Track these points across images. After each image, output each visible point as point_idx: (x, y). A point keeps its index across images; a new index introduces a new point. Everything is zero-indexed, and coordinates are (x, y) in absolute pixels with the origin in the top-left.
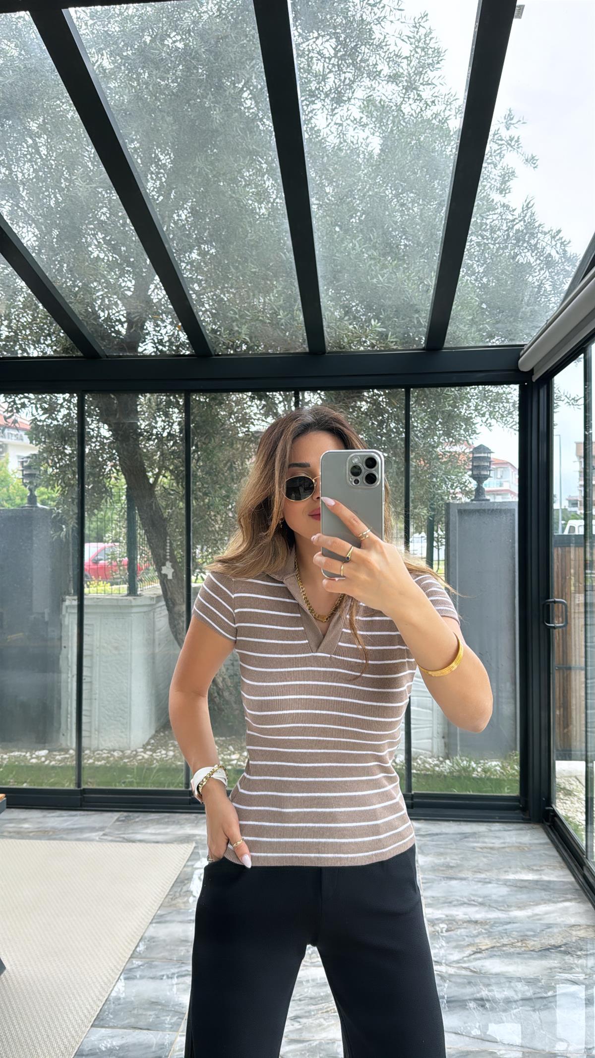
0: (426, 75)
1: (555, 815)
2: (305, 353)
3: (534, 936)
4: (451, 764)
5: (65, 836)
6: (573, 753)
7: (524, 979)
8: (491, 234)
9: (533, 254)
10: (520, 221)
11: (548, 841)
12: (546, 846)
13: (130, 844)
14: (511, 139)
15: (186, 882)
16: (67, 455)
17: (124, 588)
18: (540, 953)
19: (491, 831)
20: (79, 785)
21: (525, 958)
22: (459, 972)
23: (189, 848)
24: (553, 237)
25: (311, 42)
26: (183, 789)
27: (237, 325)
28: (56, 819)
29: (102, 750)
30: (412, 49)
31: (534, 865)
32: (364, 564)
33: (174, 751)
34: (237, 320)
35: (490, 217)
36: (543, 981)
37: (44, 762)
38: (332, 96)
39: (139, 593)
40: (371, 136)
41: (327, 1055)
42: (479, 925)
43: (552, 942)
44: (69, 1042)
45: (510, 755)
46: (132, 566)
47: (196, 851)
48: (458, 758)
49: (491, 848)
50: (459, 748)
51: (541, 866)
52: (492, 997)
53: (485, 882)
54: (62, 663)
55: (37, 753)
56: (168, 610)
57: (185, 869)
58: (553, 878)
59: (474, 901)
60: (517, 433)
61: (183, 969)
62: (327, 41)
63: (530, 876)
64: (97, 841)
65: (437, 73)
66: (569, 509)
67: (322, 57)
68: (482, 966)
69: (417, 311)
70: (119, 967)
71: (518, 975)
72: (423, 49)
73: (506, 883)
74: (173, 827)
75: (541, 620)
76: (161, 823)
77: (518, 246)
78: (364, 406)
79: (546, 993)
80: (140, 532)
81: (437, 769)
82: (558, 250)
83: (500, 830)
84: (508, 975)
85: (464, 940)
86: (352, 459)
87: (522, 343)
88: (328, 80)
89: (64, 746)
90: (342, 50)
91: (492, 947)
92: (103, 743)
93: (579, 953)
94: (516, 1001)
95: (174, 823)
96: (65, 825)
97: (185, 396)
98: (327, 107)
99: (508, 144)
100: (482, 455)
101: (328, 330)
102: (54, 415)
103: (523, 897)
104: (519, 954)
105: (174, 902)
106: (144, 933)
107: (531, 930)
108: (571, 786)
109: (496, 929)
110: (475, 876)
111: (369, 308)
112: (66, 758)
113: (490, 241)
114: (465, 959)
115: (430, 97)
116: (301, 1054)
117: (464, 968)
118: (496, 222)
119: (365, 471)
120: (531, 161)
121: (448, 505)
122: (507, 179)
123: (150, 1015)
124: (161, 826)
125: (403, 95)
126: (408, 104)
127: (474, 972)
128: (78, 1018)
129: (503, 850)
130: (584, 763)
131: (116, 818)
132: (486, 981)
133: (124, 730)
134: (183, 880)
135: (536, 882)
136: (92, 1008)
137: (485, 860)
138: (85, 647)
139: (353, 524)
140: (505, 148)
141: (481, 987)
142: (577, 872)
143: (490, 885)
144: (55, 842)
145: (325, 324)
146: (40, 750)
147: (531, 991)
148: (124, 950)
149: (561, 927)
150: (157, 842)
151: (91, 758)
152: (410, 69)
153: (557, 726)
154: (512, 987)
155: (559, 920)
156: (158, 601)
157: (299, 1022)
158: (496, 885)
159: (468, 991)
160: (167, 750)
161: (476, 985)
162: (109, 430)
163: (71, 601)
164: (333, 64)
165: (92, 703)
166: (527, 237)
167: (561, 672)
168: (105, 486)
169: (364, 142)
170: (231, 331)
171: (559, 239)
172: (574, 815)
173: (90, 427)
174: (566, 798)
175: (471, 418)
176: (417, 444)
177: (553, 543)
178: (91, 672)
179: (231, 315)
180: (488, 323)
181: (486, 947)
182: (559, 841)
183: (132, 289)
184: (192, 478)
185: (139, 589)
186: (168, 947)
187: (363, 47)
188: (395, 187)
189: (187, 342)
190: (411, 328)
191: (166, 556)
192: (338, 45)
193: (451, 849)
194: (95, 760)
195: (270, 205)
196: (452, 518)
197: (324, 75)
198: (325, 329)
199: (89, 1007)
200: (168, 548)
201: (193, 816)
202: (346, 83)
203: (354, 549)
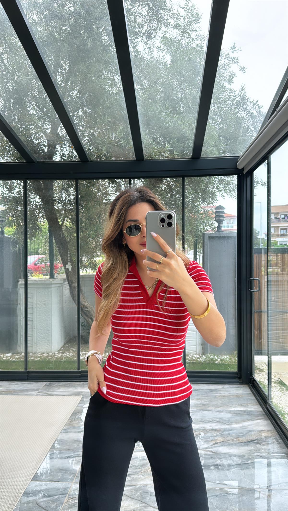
0: (193, 26)
1: (254, 380)
2: (134, 160)
3: (243, 436)
4: (205, 358)
5: (20, 393)
6: (263, 352)
7: (237, 455)
8: (224, 103)
9: (245, 113)
10: (239, 96)
11: (251, 392)
12: (250, 395)
13: (51, 396)
14: (234, 58)
15: (78, 414)
16: (19, 211)
17: (48, 277)
18: (245, 443)
19: (223, 388)
20: (26, 369)
21: (238, 446)
22: (206, 453)
23: (80, 398)
24: (254, 104)
25: (136, 8)
26: (76, 370)
27: (101, 147)
28: (16, 385)
29: (38, 353)
31: (244, 404)
32: (168, 265)
33: (72, 353)
34: (100, 144)
35: (224, 95)
36: (246, 456)
37: (10, 359)
38: (146, 35)
39: (55, 278)
41: (143, 492)
42: (217, 432)
43: (251, 438)
44: (20, 487)
45: (234, 353)
46: (52, 267)
47: (83, 399)
48: (208, 354)
49: (224, 396)
50: (209, 350)
51: (247, 404)
52: (222, 464)
53: (220, 412)
54: (18, 312)
55: (6, 355)
56: (69, 285)
57: (77, 408)
58: (253, 410)
59: (215, 420)
60: (236, 200)
61: (76, 454)
62: (144, 7)
63: (242, 409)
64: (35, 395)
65: (198, 25)
67: (141, 16)
68: (218, 450)
69: (188, 140)
71: (234, 453)
72: (191, 14)
73: (230, 412)
74: (72, 388)
75: (247, 288)
77: (238, 108)
78: (164, 187)
79: (247, 461)
80: (56, 248)
81: (198, 360)
82: (257, 110)
83: (228, 388)
84: (230, 454)
85: (209, 438)
86: (161, 215)
87: (238, 155)
88: (144, 27)
89: (19, 351)
90: (151, 12)
91: (223, 441)
92: (38, 350)
93: (263, 443)
94: (233, 466)
95: (72, 386)
96: (19, 388)
97: (76, 181)
98: (144, 40)
99: (233, 60)
100: (220, 210)
101: (145, 149)
102: (12, 191)
103: (238, 418)
104: (235, 444)
105: (71, 423)
106: (57, 437)
107: (242, 433)
108: (263, 367)
109: (224, 433)
110: (216, 409)
111: (165, 138)
112: (20, 357)
113: (224, 106)
114: (210, 447)
115: (195, 36)
116: (131, 491)
117: (209, 451)
118: (227, 97)
119: (167, 221)
120: (243, 69)
121: (204, 234)
122: (232, 77)
123: (59, 475)
124: (66, 388)
125: (181, 35)
126: (184, 40)
127: (214, 453)
128: (25, 477)
129: (229, 397)
130: (267, 356)
131: (44, 385)
132: (219, 456)
133: (48, 343)
134: (76, 413)
135: (245, 411)
136: (32, 472)
137: (220, 402)
138: (28, 303)
139: (164, 246)
140: (231, 62)
141: (217, 459)
142: (264, 406)
143: (222, 413)
144: (15, 396)
145: (143, 146)
146: (8, 353)
147: (240, 461)
148: (48, 446)
149: (255, 432)
150: (64, 395)
151: (33, 357)
152: (184, 23)
153: (256, 338)
154: (232, 459)
155: (255, 428)
156: (64, 282)
157: (130, 477)
158: (226, 413)
159: (211, 461)
160: (69, 353)
161: (214, 458)
162: (39, 198)
163: (22, 282)
164: (147, 19)
165: (32, 331)
166: (242, 104)
167: (258, 314)
168: (38, 226)
169: (162, 58)
170: (98, 149)
171: (257, 105)
172: (263, 381)
173: (31, 197)
174: (260, 373)
175: (215, 192)
176: (188, 205)
177: (253, 251)
178: (32, 316)
179: (98, 141)
180: (222, 146)
181: (220, 441)
182: (256, 392)
183: (50, 129)
184: (79, 221)
185: (55, 276)
186: (69, 444)
187: (161, 11)
188: (177, 80)
189: (77, 155)
190: (185, 148)
191: (68, 259)
192: (149, 10)
193: (204, 396)
194: (34, 358)
195: (117, 88)
196: (205, 240)
197: (142, 25)
198: (143, 148)
199: (30, 472)
200: (69, 256)
201: (81, 383)
202: (153, 29)
203: (164, 258)
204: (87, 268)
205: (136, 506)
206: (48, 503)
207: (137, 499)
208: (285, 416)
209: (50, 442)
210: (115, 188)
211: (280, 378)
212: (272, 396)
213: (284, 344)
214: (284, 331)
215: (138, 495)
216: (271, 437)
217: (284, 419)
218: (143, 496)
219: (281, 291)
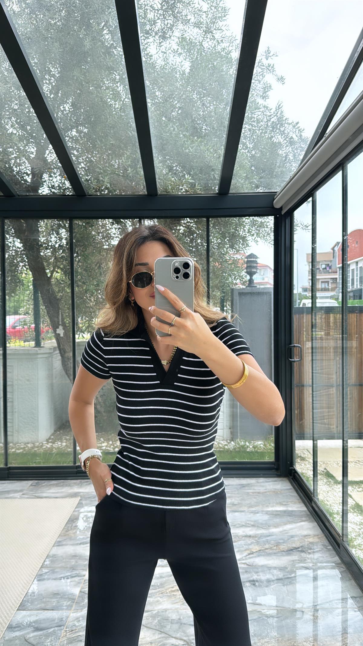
0: (217, 24)
1: (296, 472)
2: (145, 195)
3: (283, 543)
4: (234, 444)
6: (305, 435)
7: (278, 568)
8: (257, 124)
9: (282, 137)
10: (275, 116)
11: (291, 487)
12: (290, 490)
13: (40, 499)
14: (269, 66)
15: (75, 520)
17: (33, 343)
18: (287, 552)
19: (258, 482)
20: (6, 464)
21: (278, 556)
23: (77, 500)
24: (294, 127)
26: (72, 465)
27: (102, 177)
29: (20, 443)
30: (209, 7)
31: (283, 502)
32: (182, 327)
33: (66, 442)
34: (101, 173)
35: (257, 113)
36: (289, 568)
38: (160, 34)
39: (42, 345)
40: (184, 61)
41: (162, 619)
42: (252, 538)
43: (294, 546)
44: (3, 620)
45: (269, 438)
46: (37, 330)
47: (81, 502)
48: (238, 440)
49: (259, 493)
50: (239, 434)
51: (287, 502)
52: (259, 579)
53: (255, 513)
56: (61, 356)
57: (74, 513)
58: (294, 509)
59: (248, 524)
60: (273, 246)
61: (74, 573)
63: (282, 508)
64: (19, 498)
65: (224, 23)
66: (303, 293)
67: (153, 9)
68: (254, 562)
69: (213, 170)
70: (34, 574)
71: (274, 565)
72: (215, 8)
73: (267, 513)
74: (66, 488)
75: (287, 357)
76: (60, 486)
77: (274, 132)
78: (182, 229)
79: (290, 575)
80: (42, 307)
81: (226, 447)
82: (297, 134)
83: (263, 482)
84: (270, 566)
85: (243, 547)
86: (174, 263)
87: (276, 191)
88: (157, 24)
90: (165, 5)
91: (260, 550)
92: (21, 439)
93: (309, 551)
94: (273, 581)
95: (66, 485)
97: (70, 221)
98: (157, 41)
99: (267, 68)
100: (252, 259)
101: (159, 181)
103: (277, 520)
104: (275, 553)
105: (67, 533)
106: (49, 552)
107: (282, 539)
108: (305, 455)
109: (261, 540)
110: (249, 510)
111: (183, 167)
113: (256, 128)
114: (244, 558)
115: (220, 38)
116: (147, 619)
117: (243, 563)
118: (260, 117)
119: (183, 271)
120: (281, 79)
121: (232, 290)
122: (266, 90)
123: (54, 601)
124: (59, 488)
125: (203, 36)
126: (206, 42)
127: (249, 565)
128: (8, 606)
129: (265, 494)
130: (312, 441)
131: (30, 484)
132: (256, 570)
133: (34, 431)
134: (72, 521)
135: (285, 511)
136: (17, 599)
137: (255, 500)
138: (8, 380)
139: (175, 303)
140: (265, 71)
141: (253, 574)
142: (308, 504)
143: (258, 515)
145: (157, 177)
147: (282, 575)
148: (37, 563)
149: (299, 537)
150: (56, 498)
151: (14, 448)
152: (207, 20)
153: (296, 419)
154: (271, 573)
155: (298, 533)
156: (54, 351)
158: (261, 514)
159: (247, 576)
160: (62, 442)
161: (250, 572)
162: (21, 243)
164: (160, 14)
165: (13, 414)
166: (278, 126)
167: (298, 388)
168: (18, 279)
169: (180, 64)
170: (98, 180)
171: (297, 128)
172: (306, 472)
173: (9, 241)
174: (302, 462)
175: (246, 237)
176: (214, 253)
177: (294, 312)
178: (13, 396)
179: (97, 170)
180: (255, 179)
181: (256, 550)
182: (297, 486)
183: (35, 153)
184: (75, 273)
185: (42, 343)
186: (64, 560)
187: (179, 4)
188: (199, 93)
189: (70, 187)
190: (209, 180)
191: (59, 322)
192: (163, 2)
193: (235, 494)
194: (16, 450)
195: (121, 102)
196: (235, 297)
197: (154, 21)
198: (157, 180)
199: (15, 598)
200: (60, 317)
201: (78, 481)
202: (168, 27)
203: (177, 318)
204: (84, 333)
205: (154, 638)
206: (40, 638)
207: (154, 628)
208: (335, 516)
209: (40, 559)
210: (120, 230)
211: (327, 468)
212: (318, 492)
213: (329, 426)
214: (329, 410)
215: (156, 623)
216: (317, 543)
217: (333, 520)
218: (162, 624)
219: (326, 360)
